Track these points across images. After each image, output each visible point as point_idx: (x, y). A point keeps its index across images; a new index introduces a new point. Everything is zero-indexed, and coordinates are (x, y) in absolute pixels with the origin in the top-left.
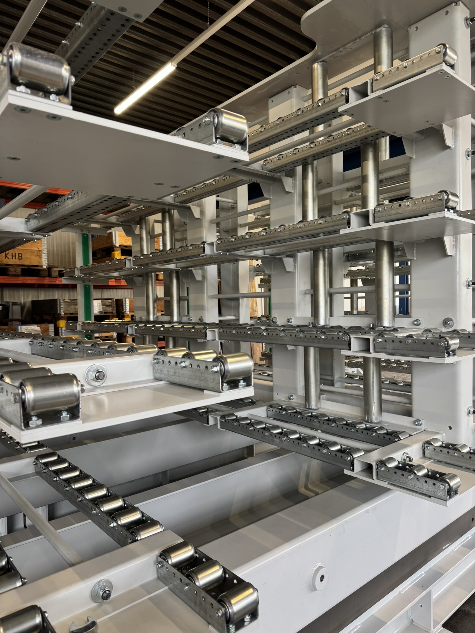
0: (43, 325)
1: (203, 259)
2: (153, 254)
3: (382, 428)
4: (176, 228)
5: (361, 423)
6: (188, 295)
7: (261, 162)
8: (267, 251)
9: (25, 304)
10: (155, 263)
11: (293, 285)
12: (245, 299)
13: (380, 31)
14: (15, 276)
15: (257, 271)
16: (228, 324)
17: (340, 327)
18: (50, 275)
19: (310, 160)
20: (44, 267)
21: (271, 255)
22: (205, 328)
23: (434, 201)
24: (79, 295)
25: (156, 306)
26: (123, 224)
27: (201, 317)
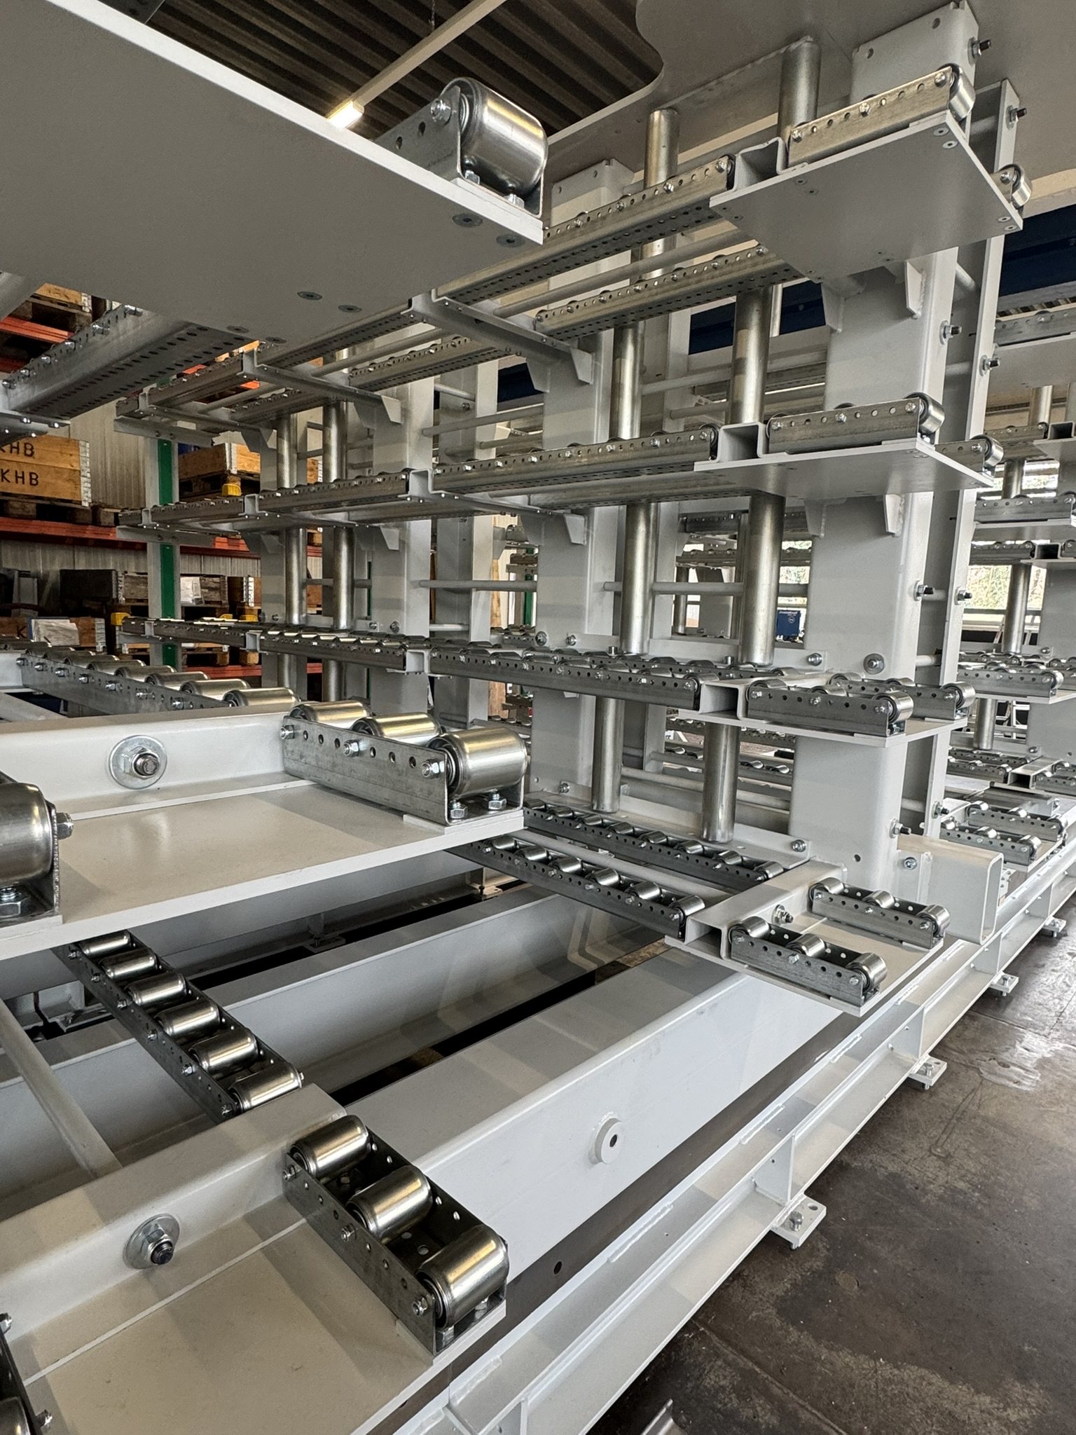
0: (83, 620)
1: (404, 505)
2: (301, 489)
3: (733, 854)
4: (350, 440)
5: (696, 843)
6: (369, 577)
7: (533, 313)
8: (535, 497)
9: (46, 575)
10: (306, 508)
11: (582, 572)
12: (483, 593)
13: (798, 50)
14: (20, 517)
15: (506, 537)
16: (449, 642)
17: (670, 660)
18: (96, 521)
19: (632, 317)
20: (86, 504)
21: (543, 507)
22: (403, 647)
23: (896, 415)
24: (152, 566)
25: (304, 595)
26: (243, 424)
27: (395, 623)
